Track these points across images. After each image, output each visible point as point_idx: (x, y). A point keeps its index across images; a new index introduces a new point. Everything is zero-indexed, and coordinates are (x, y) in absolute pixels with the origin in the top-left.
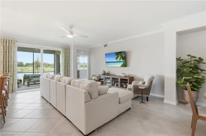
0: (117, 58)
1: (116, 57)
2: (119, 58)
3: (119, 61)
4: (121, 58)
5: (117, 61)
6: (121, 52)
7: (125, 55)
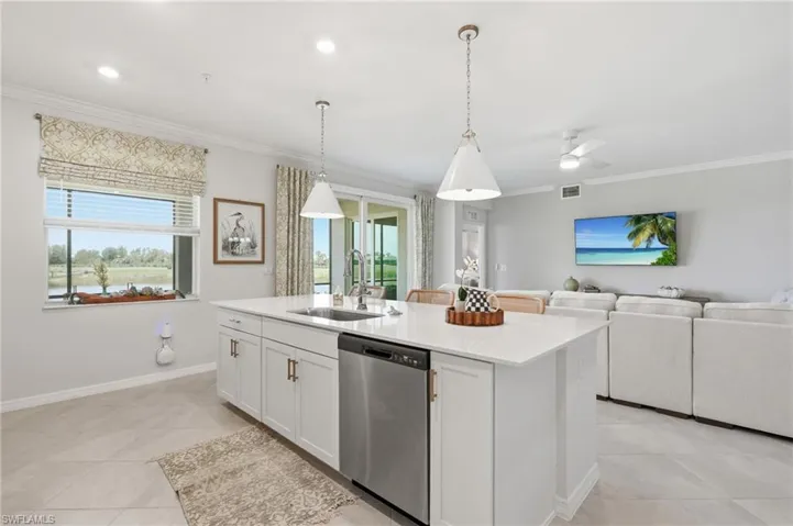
0: (633, 235)
1: (633, 229)
2: (643, 237)
3: (643, 245)
4: (652, 236)
5: (634, 245)
6: (655, 216)
7: (675, 226)
